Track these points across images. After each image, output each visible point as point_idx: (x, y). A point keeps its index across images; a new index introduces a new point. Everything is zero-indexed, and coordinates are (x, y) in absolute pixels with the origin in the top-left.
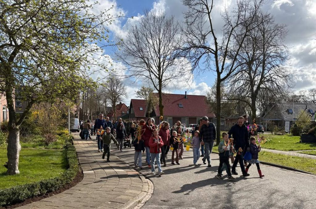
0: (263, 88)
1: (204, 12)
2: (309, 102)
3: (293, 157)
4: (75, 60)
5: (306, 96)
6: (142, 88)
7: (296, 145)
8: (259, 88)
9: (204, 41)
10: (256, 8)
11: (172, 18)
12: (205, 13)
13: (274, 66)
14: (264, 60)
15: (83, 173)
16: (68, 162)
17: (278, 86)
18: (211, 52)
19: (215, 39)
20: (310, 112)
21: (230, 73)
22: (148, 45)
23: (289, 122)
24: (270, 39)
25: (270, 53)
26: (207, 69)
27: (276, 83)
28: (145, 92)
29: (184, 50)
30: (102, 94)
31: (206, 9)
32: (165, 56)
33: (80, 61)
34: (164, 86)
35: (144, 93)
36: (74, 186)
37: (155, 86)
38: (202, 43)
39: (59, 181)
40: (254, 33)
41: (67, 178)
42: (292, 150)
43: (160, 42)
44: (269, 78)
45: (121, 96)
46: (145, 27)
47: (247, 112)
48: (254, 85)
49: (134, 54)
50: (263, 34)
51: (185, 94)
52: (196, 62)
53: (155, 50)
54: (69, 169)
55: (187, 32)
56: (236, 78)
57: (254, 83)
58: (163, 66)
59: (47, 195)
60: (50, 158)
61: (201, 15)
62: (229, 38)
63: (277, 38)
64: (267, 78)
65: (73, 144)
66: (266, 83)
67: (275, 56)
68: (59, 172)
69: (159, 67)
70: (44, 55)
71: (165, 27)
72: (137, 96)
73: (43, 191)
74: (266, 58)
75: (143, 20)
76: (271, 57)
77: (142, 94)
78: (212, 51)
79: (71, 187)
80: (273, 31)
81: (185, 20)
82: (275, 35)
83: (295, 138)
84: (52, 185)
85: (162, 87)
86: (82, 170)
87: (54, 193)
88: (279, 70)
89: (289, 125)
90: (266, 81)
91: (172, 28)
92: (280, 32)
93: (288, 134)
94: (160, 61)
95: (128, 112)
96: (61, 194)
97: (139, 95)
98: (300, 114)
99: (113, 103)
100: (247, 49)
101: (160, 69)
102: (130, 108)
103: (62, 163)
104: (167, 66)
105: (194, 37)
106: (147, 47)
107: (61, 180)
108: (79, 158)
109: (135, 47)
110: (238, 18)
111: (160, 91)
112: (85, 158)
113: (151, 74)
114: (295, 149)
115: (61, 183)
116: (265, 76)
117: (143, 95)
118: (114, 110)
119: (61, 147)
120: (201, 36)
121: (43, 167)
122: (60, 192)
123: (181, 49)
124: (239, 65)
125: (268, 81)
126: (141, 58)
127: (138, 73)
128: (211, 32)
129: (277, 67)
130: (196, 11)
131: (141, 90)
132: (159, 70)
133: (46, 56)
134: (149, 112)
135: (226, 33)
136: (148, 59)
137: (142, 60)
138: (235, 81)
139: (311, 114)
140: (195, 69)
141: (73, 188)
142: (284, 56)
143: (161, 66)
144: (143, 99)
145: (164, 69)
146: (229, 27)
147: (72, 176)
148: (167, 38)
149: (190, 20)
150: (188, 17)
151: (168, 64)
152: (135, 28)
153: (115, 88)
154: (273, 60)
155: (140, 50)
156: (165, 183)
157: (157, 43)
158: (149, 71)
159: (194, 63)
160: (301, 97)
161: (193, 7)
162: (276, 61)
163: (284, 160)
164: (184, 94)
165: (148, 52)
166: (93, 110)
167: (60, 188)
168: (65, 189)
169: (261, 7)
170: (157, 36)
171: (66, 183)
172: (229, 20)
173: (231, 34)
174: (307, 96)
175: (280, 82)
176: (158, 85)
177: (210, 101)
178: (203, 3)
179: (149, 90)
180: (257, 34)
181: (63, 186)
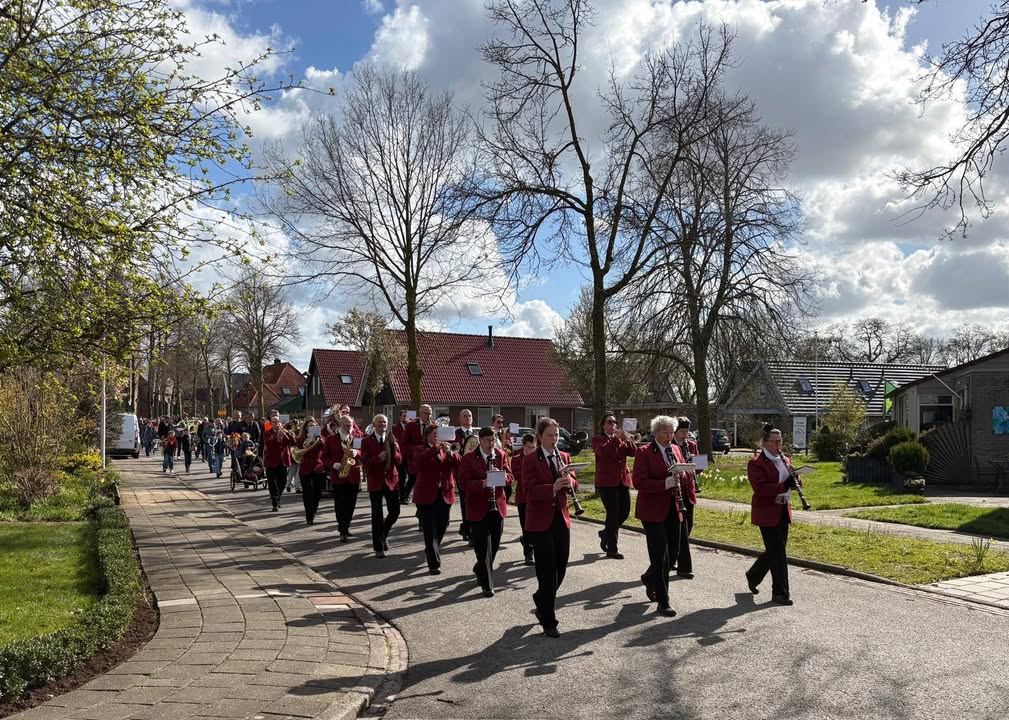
0: (729, 317)
1: (548, 85)
2: (856, 358)
3: (834, 533)
4: (133, 226)
5: (846, 341)
6: (350, 315)
7: (834, 490)
8: (714, 315)
9: (551, 173)
10: (706, 78)
11: (447, 99)
12: (551, 89)
13: (757, 252)
14: (729, 235)
15: (158, 609)
16: (105, 570)
17: (772, 310)
18: (573, 206)
19: (586, 167)
20: (863, 390)
21: (633, 271)
22: (370, 182)
23: (804, 420)
24: (745, 171)
25: (746, 212)
26: (562, 259)
27: (765, 303)
28: (359, 329)
29: (489, 199)
30: (216, 335)
31: (556, 76)
32: (426, 215)
33: (151, 229)
34: (422, 308)
35: (355, 330)
36: (124, 659)
37: (393, 309)
38: (543, 177)
39: (72, 645)
40: (696, 152)
41: (100, 632)
42: (827, 508)
43: (408, 170)
44: (745, 286)
45: (280, 339)
46: (361, 124)
47: (676, 389)
48: (701, 306)
49: (326, 207)
50: (723, 154)
51: (488, 334)
52: (528, 237)
53: (393, 196)
54: (107, 598)
55: (499, 145)
56: (647, 285)
57: (701, 303)
58: (420, 245)
59: (28, 697)
60: (36, 554)
61: (540, 91)
62: (627, 165)
63: (766, 171)
64: (738, 286)
65: (117, 501)
66: (736, 301)
67: (760, 222)
68: (71, 608)
69: (407, 250)
70: (26, 208)
71: (425, 127)
72: (333, 339)
73: (13, 683)
74: (733, 228)
75: (356, 104)
76: (748, 223)
77: (351, 332)
78: (577, 205)
79: (116, 663)
80: (751, 147)
81: (490, 107)
82: (759, 161)
83: (827, 468)
84: (47, 663)
85: (417, 312)
86: (154, 596)
87: (52, 690)
88: (775, 263)
89: (804, 429)
90: (736, 297)
91: (447, 130)
92: (771, 152)
93: (802, 453)
94: (408, 230)
95: (302, 391)
96: (78, 692)
97: (339, 338)
98: (835, 395)
99: (251, 361)
100: (677, 200)
101: (411, 257)
102: (310, 378)
103: (80, 574)
104: (433, 246)
105: (520, 159)
106: (368, 188)
107: (77, 641)
108: (142, 553)
109: (327, 186)
110: (653, 107)
111: (410, 324)
112: (164, 551)
113: (381, 270)
114: (834, 503)
115: (78, 654)
116: (732, 282)
117: (353, 336)
118: (258, 385)
119: (75, 512)
120: (541, 157)
121: (11, 592)
122: (75, 686)
123: (481, 196)
124: (660, 248)
125: (742, 295)
126: (348, 220)
127: (336, 267)
128: (572, 147)
129: (767, 254)
130: (526, 81)
131: (348, 321)
132: (407, 260)
133: (32, 211)
134: (374, 391)
135: (616, 152)
136: (370, 224)
137: (353, 228)
138: (643, 298)
139: (866, 393)
140: (525, 259)
141: (122, 667)
142: (786, 222)
143: (413, 246)
144: (353, 348)
145: (422, 256)
146: (624, 132)
147: (118, 622)
148: (432, 161)
149: (507, 106)
150: (501, 97)
151: (436, 241)
152: (328, 127)
153: (260, 313)
154: (756, 232)
155: (345, 195)
156: (443, 634)
157: (399, 176)
158: (375, 262)
159: (519, 241)
160: (833, 344)
161: (514, 68)
162: (765, 238)
163: (810, 541)
164: (483, 334)
165: (369, 203)
166: (187, 386)
167: (73, 669)
168: (95, 672)
169: (720, 76)
170: (399, 152)
171: (96, 652)
172: (626, 112)
173: (632, 153)
174: (850, 341)
175: (777, 297)
176: (406, 307)
177: (566, 355)
178: (547, 58)
179: (372, 322)
180: (708, 155)
181: (84, 661)
